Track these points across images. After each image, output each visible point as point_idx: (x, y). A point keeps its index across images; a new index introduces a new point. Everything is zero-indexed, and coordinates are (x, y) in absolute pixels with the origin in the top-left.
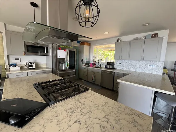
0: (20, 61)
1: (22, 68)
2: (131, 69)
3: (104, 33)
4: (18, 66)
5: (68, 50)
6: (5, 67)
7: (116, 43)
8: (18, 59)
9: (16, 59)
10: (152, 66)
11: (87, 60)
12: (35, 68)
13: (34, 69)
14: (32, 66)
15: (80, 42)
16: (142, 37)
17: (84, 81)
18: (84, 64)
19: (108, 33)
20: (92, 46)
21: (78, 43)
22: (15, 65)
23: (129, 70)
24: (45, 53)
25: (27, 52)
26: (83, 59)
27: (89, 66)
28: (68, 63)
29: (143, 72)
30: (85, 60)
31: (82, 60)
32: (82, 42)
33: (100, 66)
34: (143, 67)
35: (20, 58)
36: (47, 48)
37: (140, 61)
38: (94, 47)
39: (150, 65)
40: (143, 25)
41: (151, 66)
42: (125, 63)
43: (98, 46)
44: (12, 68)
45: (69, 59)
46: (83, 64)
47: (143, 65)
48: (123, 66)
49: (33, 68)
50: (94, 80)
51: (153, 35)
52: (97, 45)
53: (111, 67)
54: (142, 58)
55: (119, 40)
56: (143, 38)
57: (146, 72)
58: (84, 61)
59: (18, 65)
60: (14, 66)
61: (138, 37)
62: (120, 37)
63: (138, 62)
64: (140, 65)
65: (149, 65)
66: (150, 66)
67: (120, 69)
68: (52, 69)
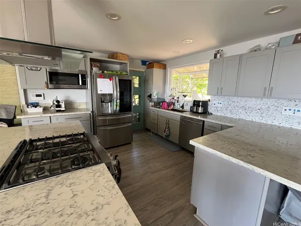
0: (44, 99)
1: (46, 110)
2: (243, 117)
3: (184, 42)
4: (41, 107)
5: (117, 78)
6: (21, 107)
7: (211, 62)
8: (40, 96)
9: (37, 96)
10: (292, 111)
11: (160, 97)
12: (64, 109)
13: (63, 111)
14: (59, 106)
15: (147, 63)
16: (269, 44)
17: (151, 135)
18: (153, 103)
19: (192, 41)
20: (168, 70)
21: (142, 65)
22: (35, 105)
23: (238, 117)
24: (81, 84)
25: (50, 83)
26: (151, 94)
27: (160, 108)
28: (118, 101)
29: (269, 122)
30: (155, 96)
31: (150, 96)
32: (150, 63)
33: (183, 107)
34: (271, 112)
35: (44, 94)
36: (84, 77)
37: (264, 100)
38: (173, 71)
39: (288, 108)
40: (267, 13)
41: (290, 110)
42: (230, 102)
43: (181, 70)
44: (31, 110)
45: (118, 94)
46: (151, 103)
47: (271, 107)
48: (227, 110)
49: (62, 109)
50: (168, 134)
51: (299, 37)
52: (179, 67)
53: (200, 110)
54: (268, 93)
55: (218, 55)
56: (273, 45)
57: (276, 123)
58: (152, 97)
59: (41, 105)
60: (33, 106)
61: (259, 46)
62: (221, 49)
63: (259, 101)
64: (264, 107)
65: (284, 108)
66: (288, 110)
67: (219, 114)
68: (92, 112)
